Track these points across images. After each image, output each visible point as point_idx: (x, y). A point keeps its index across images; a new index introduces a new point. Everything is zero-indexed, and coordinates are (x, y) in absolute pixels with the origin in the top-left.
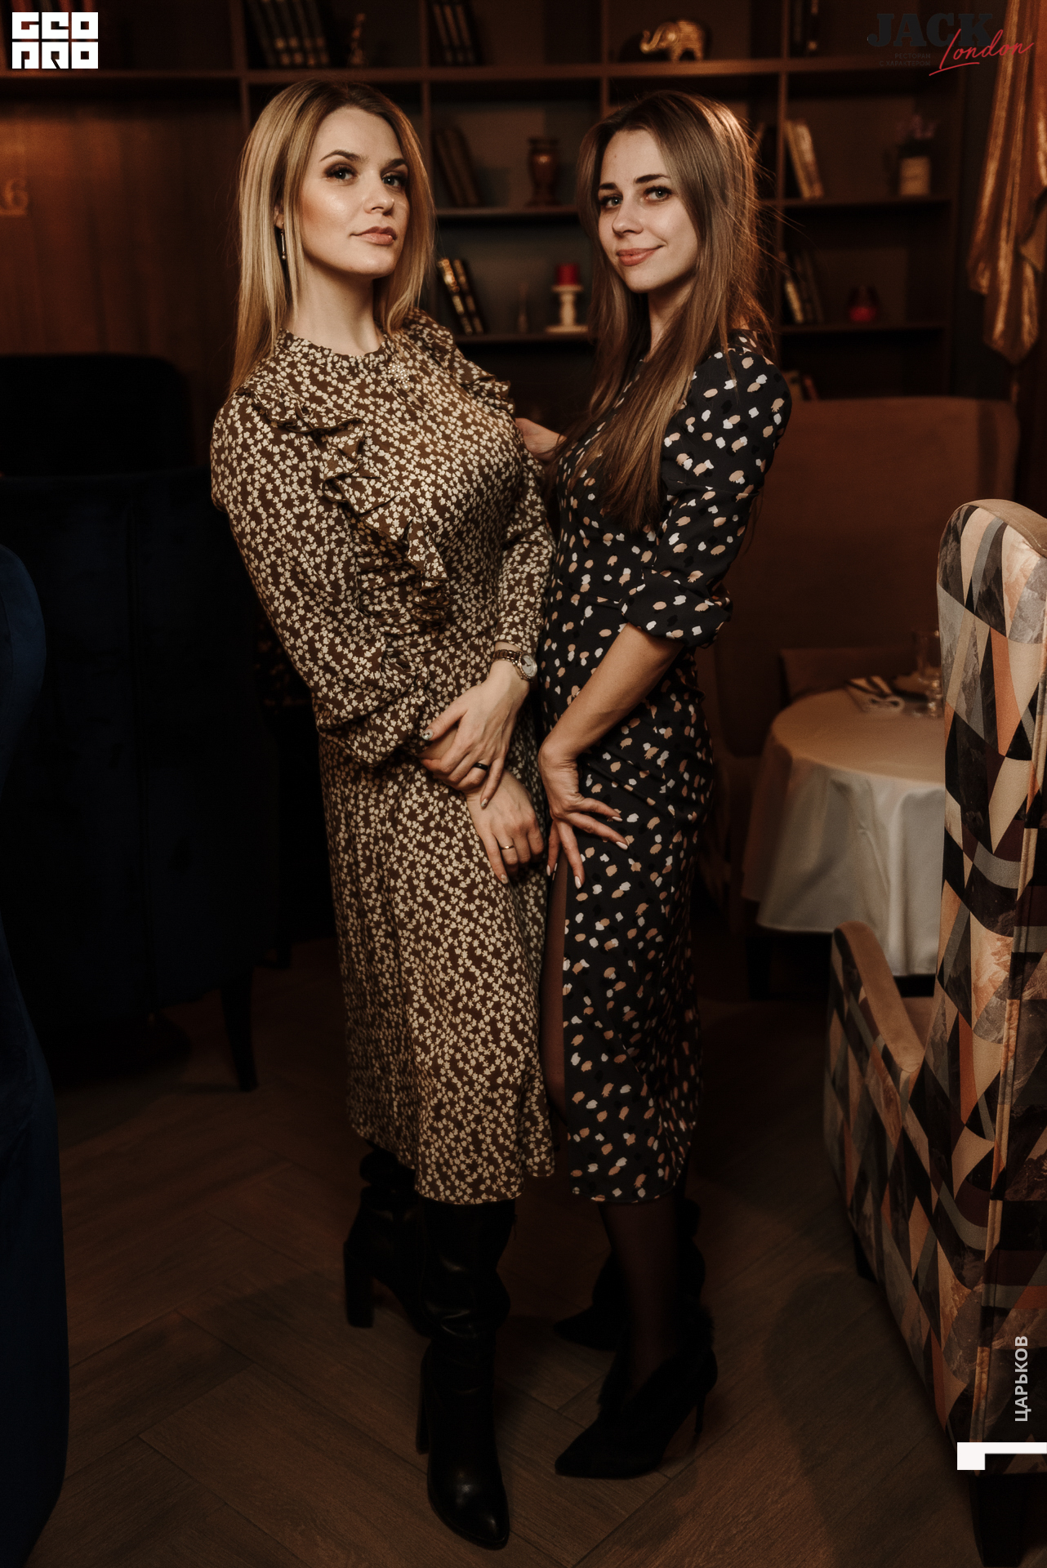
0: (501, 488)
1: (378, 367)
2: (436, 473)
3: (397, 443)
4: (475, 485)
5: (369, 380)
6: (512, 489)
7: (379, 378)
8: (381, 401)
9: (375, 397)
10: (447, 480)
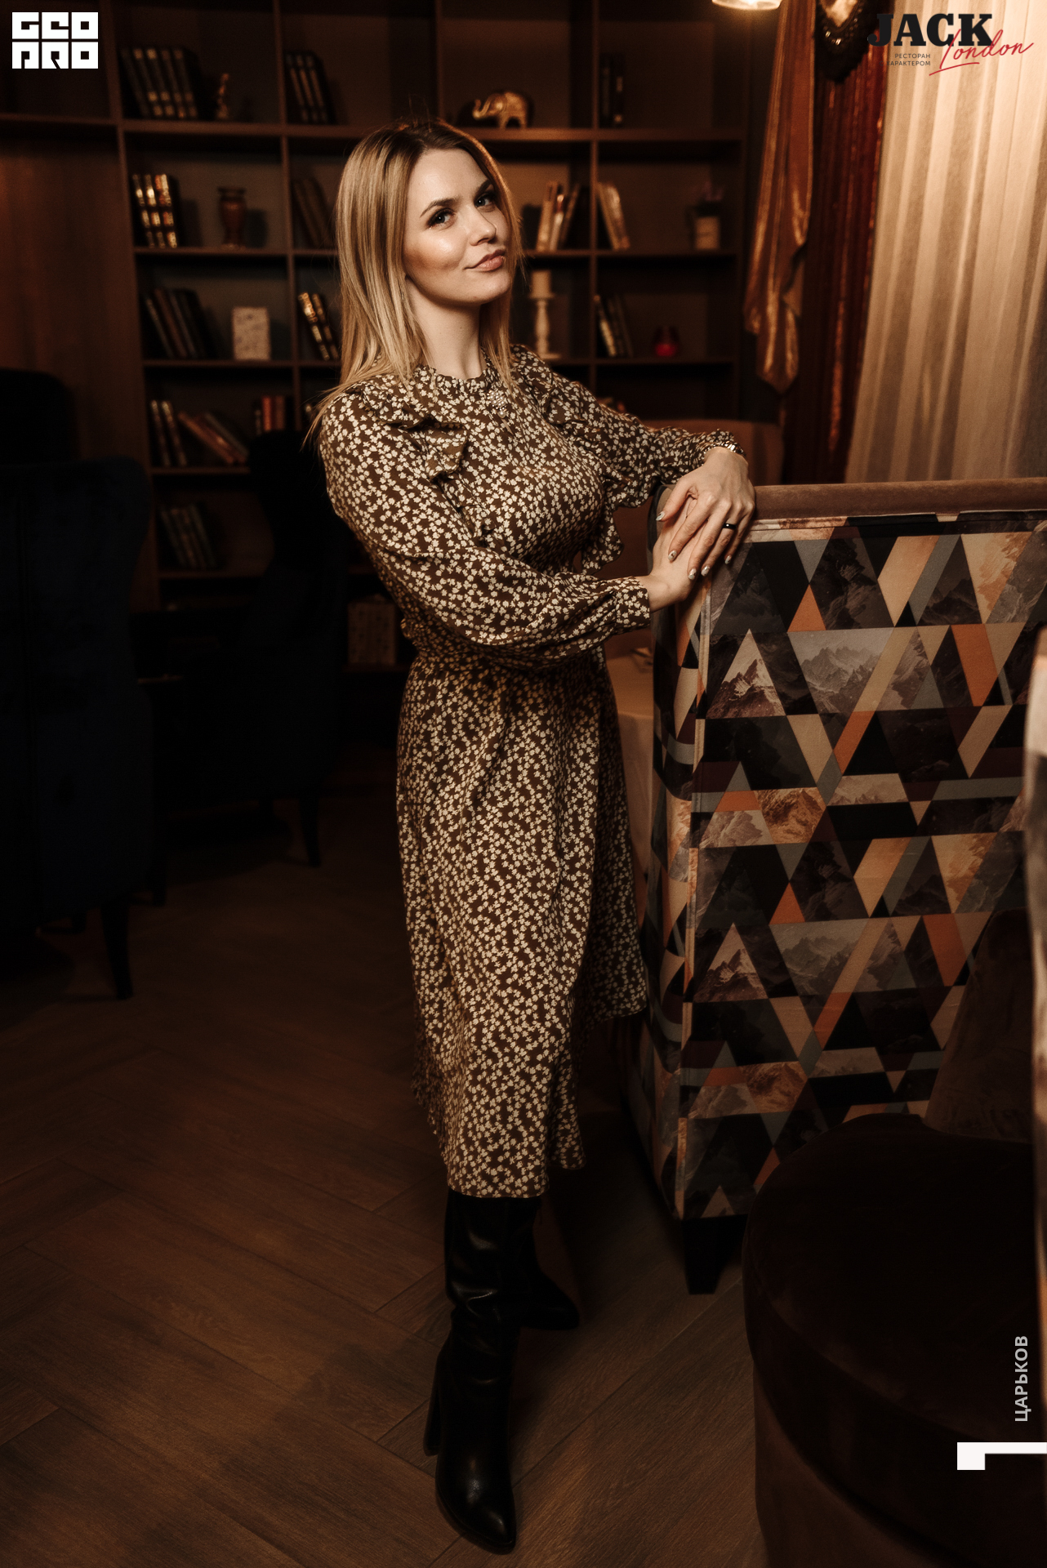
0: (579, 519)
1: (478, 392)
2: (518, 495)
3: (485, 463)
4: (553, 511)
5: (467, 402)
6: (588, 522)
7: (478, 403)
8: (477, 422)
9: (472, 418)
10: (527, 503)
